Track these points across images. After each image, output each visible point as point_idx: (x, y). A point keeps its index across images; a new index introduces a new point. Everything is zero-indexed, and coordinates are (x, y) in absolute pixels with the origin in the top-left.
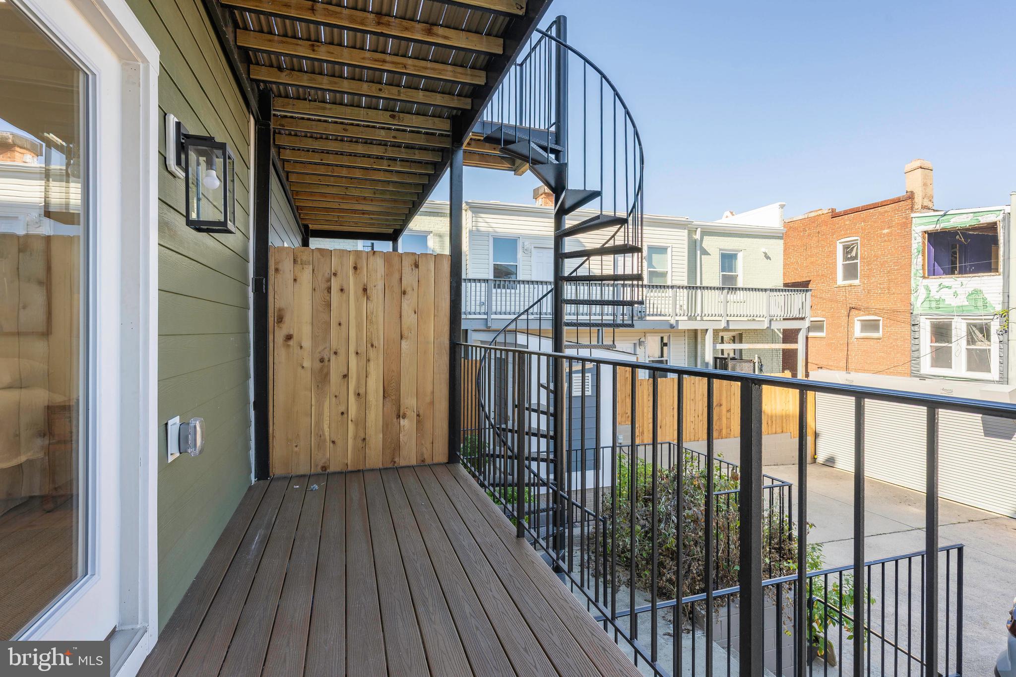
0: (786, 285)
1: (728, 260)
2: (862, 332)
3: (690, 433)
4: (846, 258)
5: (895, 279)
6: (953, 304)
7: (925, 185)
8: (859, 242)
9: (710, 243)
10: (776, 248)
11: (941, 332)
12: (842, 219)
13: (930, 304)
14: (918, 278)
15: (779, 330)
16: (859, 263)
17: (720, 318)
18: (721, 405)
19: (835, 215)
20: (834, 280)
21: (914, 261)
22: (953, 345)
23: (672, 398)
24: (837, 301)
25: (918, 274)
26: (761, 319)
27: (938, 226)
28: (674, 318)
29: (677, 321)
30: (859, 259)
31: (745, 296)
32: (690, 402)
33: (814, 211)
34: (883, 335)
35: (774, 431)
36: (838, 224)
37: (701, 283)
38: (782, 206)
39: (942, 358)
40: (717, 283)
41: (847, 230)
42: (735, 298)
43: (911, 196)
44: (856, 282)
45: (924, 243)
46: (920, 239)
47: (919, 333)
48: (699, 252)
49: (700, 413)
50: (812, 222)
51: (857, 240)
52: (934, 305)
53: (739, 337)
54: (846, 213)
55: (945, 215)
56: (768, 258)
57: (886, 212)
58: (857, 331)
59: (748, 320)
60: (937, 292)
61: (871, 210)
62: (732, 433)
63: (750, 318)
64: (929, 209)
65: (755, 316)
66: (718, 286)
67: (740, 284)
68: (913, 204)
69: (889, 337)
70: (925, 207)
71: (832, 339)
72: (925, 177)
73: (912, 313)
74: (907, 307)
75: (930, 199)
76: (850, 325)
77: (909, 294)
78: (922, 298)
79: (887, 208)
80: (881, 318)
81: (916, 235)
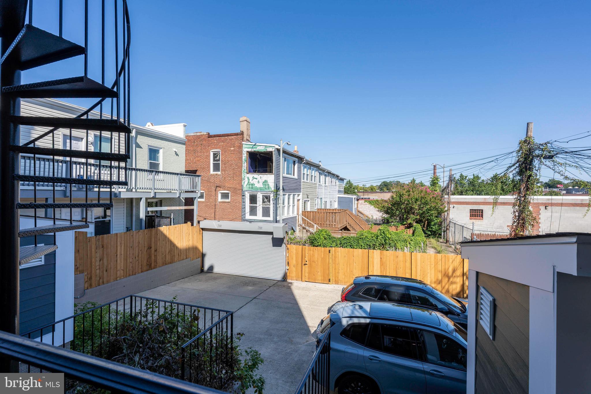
0: (187, 171)
1: (153, 153)
2: (221, 199)
3: (129, 270)
4: (214, 160)
5: (236, 173)
6: (258, 187)
7: (247, 129)
8: (220, 152)
9: (141, 140)
10: (181, 149)
11: (253, 199)
12: (213, 139)
13: (249, 186)
14: (245, 173)
15: (183, 198)
16: (220, 163)
17: (150, 191)
18: (151, 248)
19: (210, 136)
20: (209, 170)
21: (243, 165)
22: (258, 205)
23: (115, 247)
24: (210, 182)
25: (245, 172)
26: (175, 191)
27: (252, 149)
28: (118, 190)
29: (120, 192)
30: (220, 161)
31: (164, 177)
32: (130, 248)
33: (199, 132)
34: (231, 200)
35: (182, 259)
36: (211, 141)
37: (136, 166)
38: (185, 126)
39: (253, 211)
40: (147, 167)
41: (215, 145)
42: (158, 177)
43: (242, 133)
44: (219, 173)
45: (247, 157)
46: (245, 155)
47: (245, 200)
48: (134, 145)
49: (137, 255)
50: (199, 138)
51: (220, 151)
52: (251, 186)
53: (160, 202)
54: (215, 136)
55: (255, 145)
56: (177, 155)
57: (232, 139)
58: (220, 199)
59: (167, 192)
60: (252, 180)
61: (226, 137)
62: (158, 265)
63: (168, 191)
64: (249, 141)
65: (172, 189)
66: (147, 169)
67: (161, 169)
68: (243, 137)
69: (233, 202)
70: (247, 140)
71: (208, 203)
72: (248, 126)
73: (242, 190)
74: (241, 187)
75: (249, 136)
76: (216, 195)
77: (241, 181)
78: (246, 183)
79: (233, 137)
80: (230, 192)
81: (244, 153)
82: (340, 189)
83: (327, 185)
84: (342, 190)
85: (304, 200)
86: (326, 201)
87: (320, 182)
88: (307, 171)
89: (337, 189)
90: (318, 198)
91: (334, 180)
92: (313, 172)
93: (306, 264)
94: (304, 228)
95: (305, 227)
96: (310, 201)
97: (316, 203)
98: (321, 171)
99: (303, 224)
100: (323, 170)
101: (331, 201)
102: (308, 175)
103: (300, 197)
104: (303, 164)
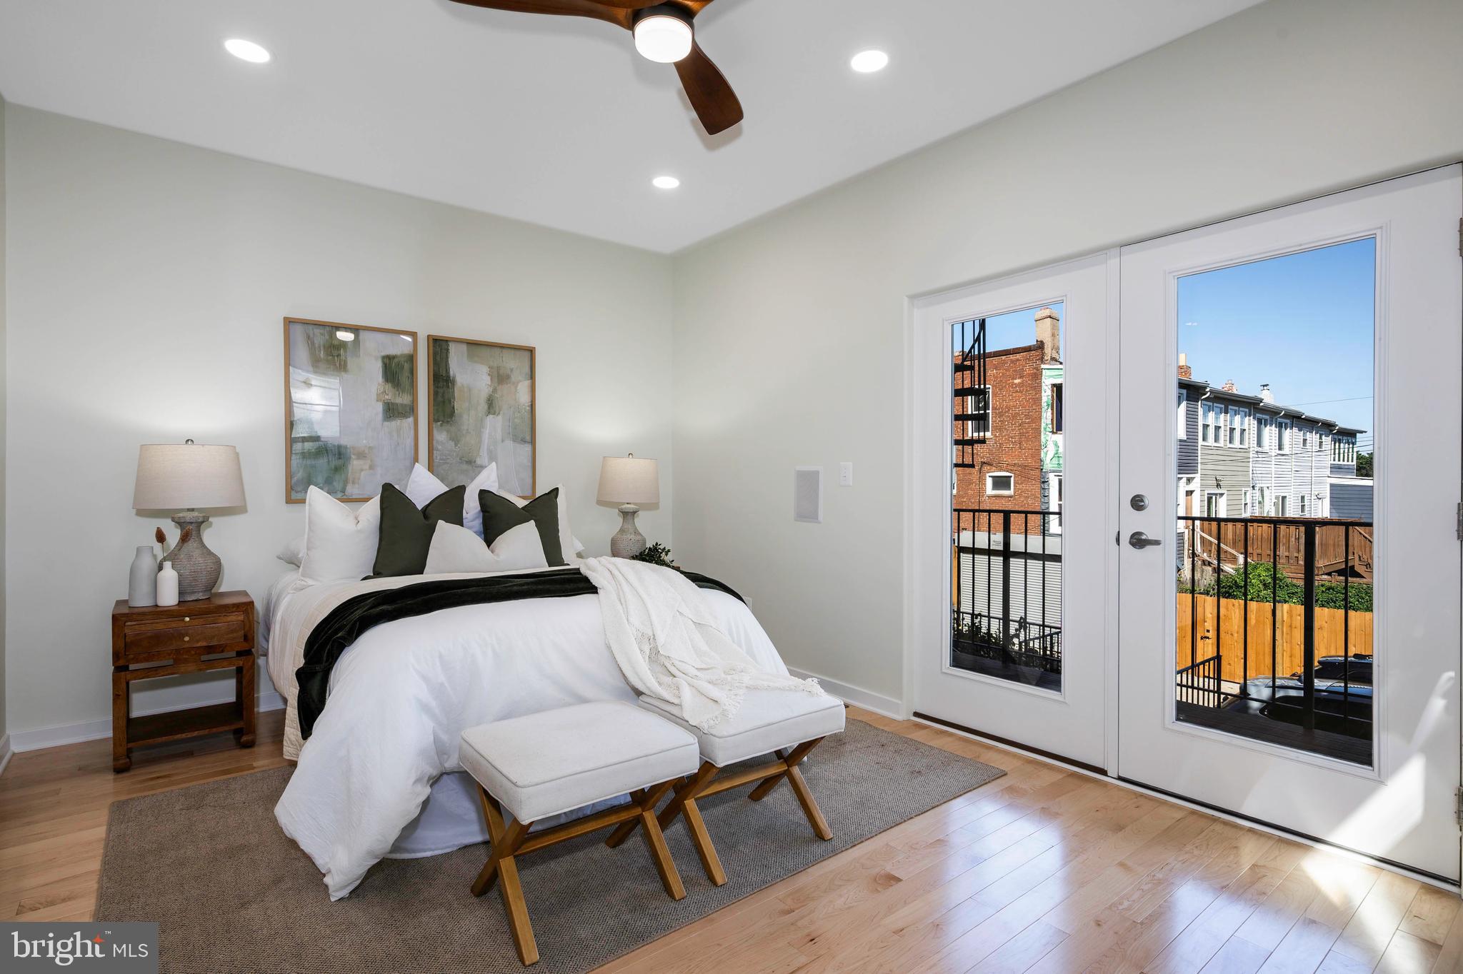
2: (993, 489)
5: (1026, 433)
7: (1053, 335)
8: (990, 390)
13: (1058, 461)
14: (1047, 433)
16: (990, 414)
21: (1044, 415)
25: (1048, 429)
30: (991, 409)
34: (1015, 493)
43: (1041, 346)
44: (988, 435)
45: (1053, 396)
46: (1049, 392)
47: (1049, 491)
51: (989, 388)
57: (1018, 360)
58: (989, 490)
61: (1003, 357)
64: (1057, 361)
68: (1043, 354)
69: (1020, 495)
70: (1054, 359)
71: (963, 497)
72: (1054, 328)
73: (1042, 469)
74: (1038, 463)
75: (1057, 350)
76: (982, 481)
77: (1039, 450)
78: (1050, 455)
79: (1018, 356)
80: (1013, 475)
81: (1046, 388)
82: (1341, 462)
83: (1286, 450)
84: (1350, 463)
85: (1206, 492)
86: (1284, 498)
87: (1259, 444)
88: (1217, 418)
89: (1328, 460)
90: (1253, 487)
91: (1313, 438)
92: (1237, 418)
93: (1208, 638)
94: (1207, 563)
95: (1210, 560)
96: (1225, 496)
97: (1249, 501)
98: (1265, 414)
99: (1205, 554)
100: (1273, 412)
101: (1303, 498)
102: (1217, 428)
103: (1195, 485)
104: (1203, 402)
